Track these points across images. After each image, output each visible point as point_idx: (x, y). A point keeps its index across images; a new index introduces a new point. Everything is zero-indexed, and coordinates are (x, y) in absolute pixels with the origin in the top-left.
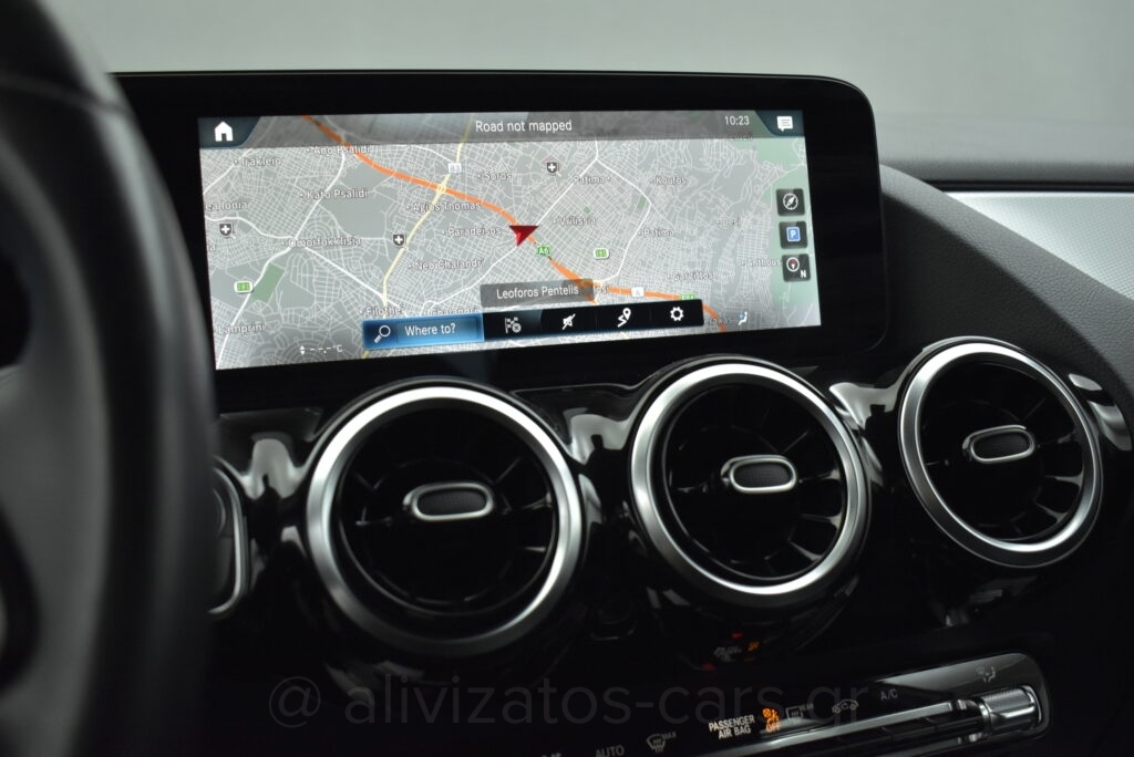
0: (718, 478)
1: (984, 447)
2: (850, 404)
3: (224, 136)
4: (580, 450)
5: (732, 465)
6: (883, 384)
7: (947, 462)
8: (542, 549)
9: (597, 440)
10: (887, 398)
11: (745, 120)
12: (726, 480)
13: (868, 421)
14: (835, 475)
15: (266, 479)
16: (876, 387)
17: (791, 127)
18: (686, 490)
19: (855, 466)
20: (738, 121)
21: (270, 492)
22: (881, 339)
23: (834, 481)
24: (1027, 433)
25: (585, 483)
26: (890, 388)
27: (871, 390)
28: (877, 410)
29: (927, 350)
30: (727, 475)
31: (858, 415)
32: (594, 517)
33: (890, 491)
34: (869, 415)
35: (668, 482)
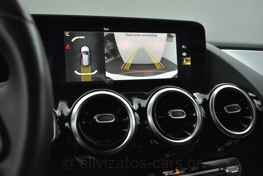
0: (167, 115)
1: (229, 109)
2: (198, 98)
4: (136, 107)
5: (171, 112)
6: (206, 93)
7: (220, 112)
8: (126, 130)
9: (139, 105)
10: (207, 97)
12: (169, 115)
14: (194, 115)
15: (61, 111)
16: (204, 94)
18: (160, 117)
19: (199, 113)
21: (62, 115)
22: (205, 83)
23: (194, 116)
24: (239, 106)
25: (136, 114)
26: (208, 94)
27: (203, 95)
29: (216, 86)
30: (169, 114)
31: (200, 101)
32: (138, 123)
33: (207, 119)
34: (203, 101)
35: (155, 115)
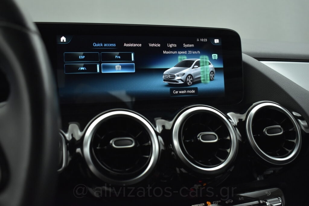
0: (197, 138)
1: (269, 131)
2: (233, 118)
3: (63, 40)
4: (159, 129)
5: (200, 134)
6: (242, 113)
7: (259, 135)
8: (147, 156)
9: (163, 127)
10: (243, 117)
11: (206, 40)
12: (198, 139)
13: (238, 123)
14: (228, 138)
15: (72, 135)
17: (218, 42)
18: (188, 141)
19: (234, 136)
20: (204, 40)
21: (73, 139)
22: (241, 102)
23: (228, 140)
24: (281, 128)
25: (160, 138)
26: (245, 114)
27: (239, 115)
28: (240, 120)
29: (254, 104)
30: (199, 137)
31: (235, 121)
32: (162, 148)
33: (243, 143)
34: (238, 121)
35: (182, 139)
